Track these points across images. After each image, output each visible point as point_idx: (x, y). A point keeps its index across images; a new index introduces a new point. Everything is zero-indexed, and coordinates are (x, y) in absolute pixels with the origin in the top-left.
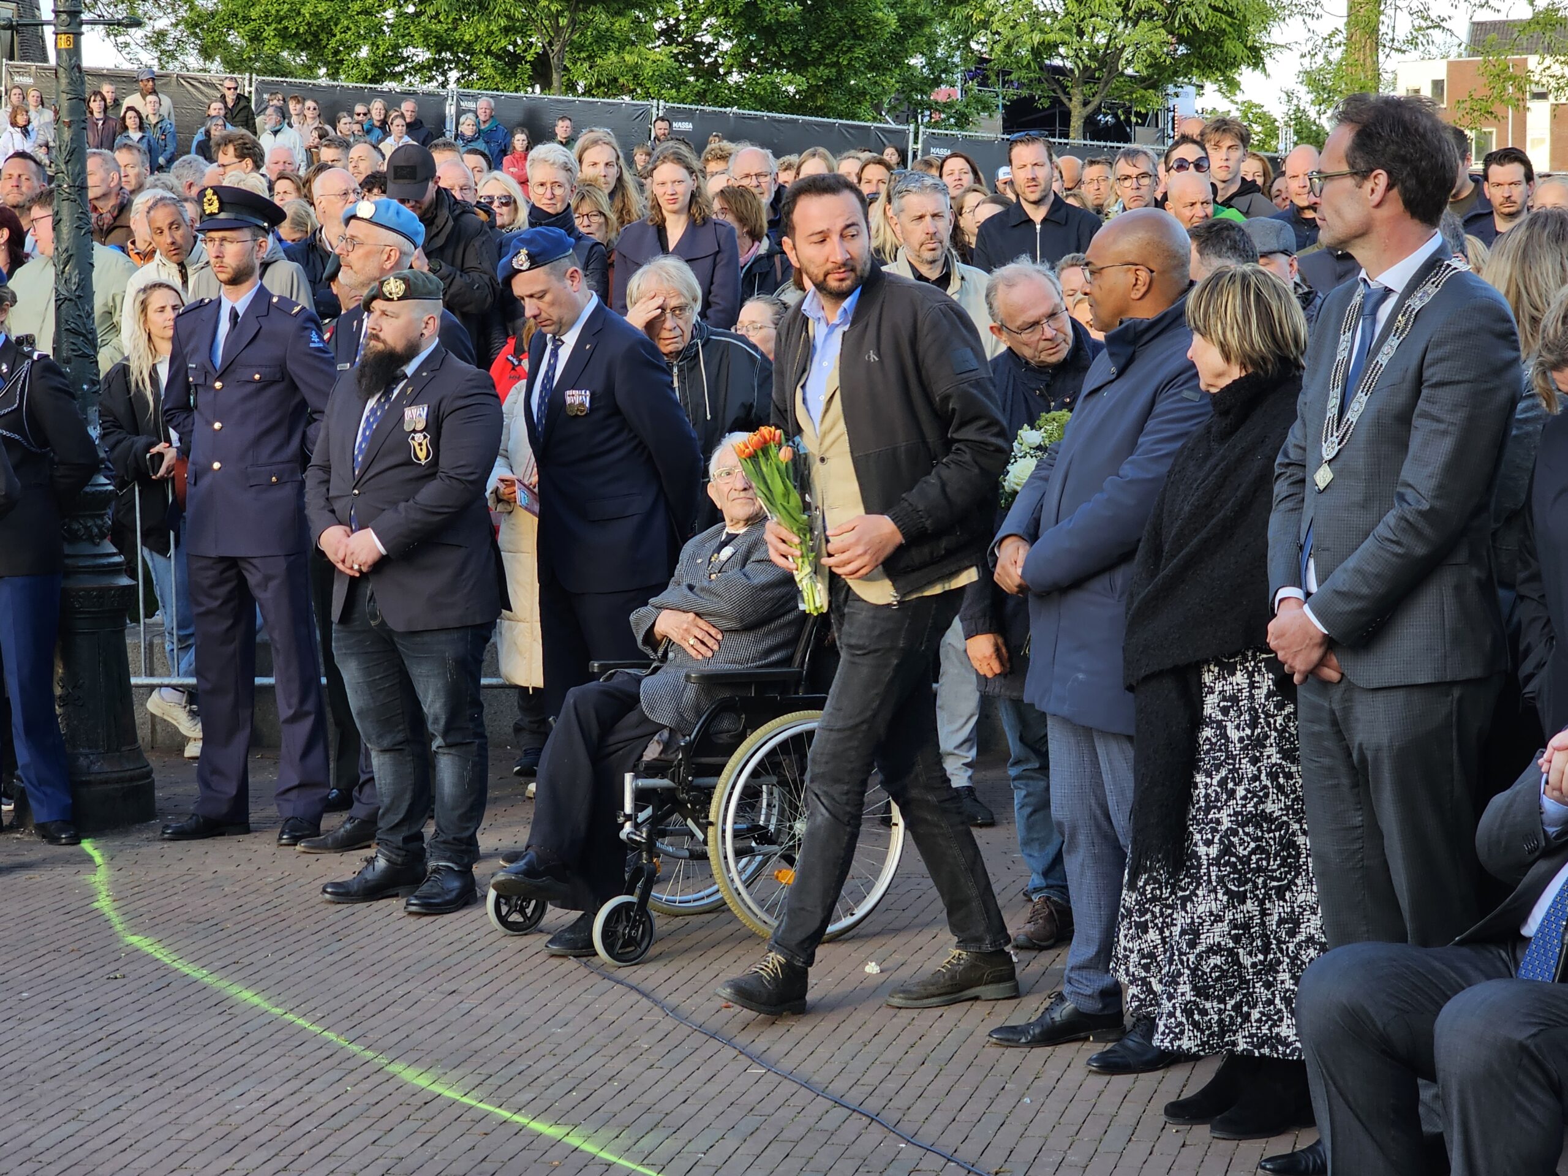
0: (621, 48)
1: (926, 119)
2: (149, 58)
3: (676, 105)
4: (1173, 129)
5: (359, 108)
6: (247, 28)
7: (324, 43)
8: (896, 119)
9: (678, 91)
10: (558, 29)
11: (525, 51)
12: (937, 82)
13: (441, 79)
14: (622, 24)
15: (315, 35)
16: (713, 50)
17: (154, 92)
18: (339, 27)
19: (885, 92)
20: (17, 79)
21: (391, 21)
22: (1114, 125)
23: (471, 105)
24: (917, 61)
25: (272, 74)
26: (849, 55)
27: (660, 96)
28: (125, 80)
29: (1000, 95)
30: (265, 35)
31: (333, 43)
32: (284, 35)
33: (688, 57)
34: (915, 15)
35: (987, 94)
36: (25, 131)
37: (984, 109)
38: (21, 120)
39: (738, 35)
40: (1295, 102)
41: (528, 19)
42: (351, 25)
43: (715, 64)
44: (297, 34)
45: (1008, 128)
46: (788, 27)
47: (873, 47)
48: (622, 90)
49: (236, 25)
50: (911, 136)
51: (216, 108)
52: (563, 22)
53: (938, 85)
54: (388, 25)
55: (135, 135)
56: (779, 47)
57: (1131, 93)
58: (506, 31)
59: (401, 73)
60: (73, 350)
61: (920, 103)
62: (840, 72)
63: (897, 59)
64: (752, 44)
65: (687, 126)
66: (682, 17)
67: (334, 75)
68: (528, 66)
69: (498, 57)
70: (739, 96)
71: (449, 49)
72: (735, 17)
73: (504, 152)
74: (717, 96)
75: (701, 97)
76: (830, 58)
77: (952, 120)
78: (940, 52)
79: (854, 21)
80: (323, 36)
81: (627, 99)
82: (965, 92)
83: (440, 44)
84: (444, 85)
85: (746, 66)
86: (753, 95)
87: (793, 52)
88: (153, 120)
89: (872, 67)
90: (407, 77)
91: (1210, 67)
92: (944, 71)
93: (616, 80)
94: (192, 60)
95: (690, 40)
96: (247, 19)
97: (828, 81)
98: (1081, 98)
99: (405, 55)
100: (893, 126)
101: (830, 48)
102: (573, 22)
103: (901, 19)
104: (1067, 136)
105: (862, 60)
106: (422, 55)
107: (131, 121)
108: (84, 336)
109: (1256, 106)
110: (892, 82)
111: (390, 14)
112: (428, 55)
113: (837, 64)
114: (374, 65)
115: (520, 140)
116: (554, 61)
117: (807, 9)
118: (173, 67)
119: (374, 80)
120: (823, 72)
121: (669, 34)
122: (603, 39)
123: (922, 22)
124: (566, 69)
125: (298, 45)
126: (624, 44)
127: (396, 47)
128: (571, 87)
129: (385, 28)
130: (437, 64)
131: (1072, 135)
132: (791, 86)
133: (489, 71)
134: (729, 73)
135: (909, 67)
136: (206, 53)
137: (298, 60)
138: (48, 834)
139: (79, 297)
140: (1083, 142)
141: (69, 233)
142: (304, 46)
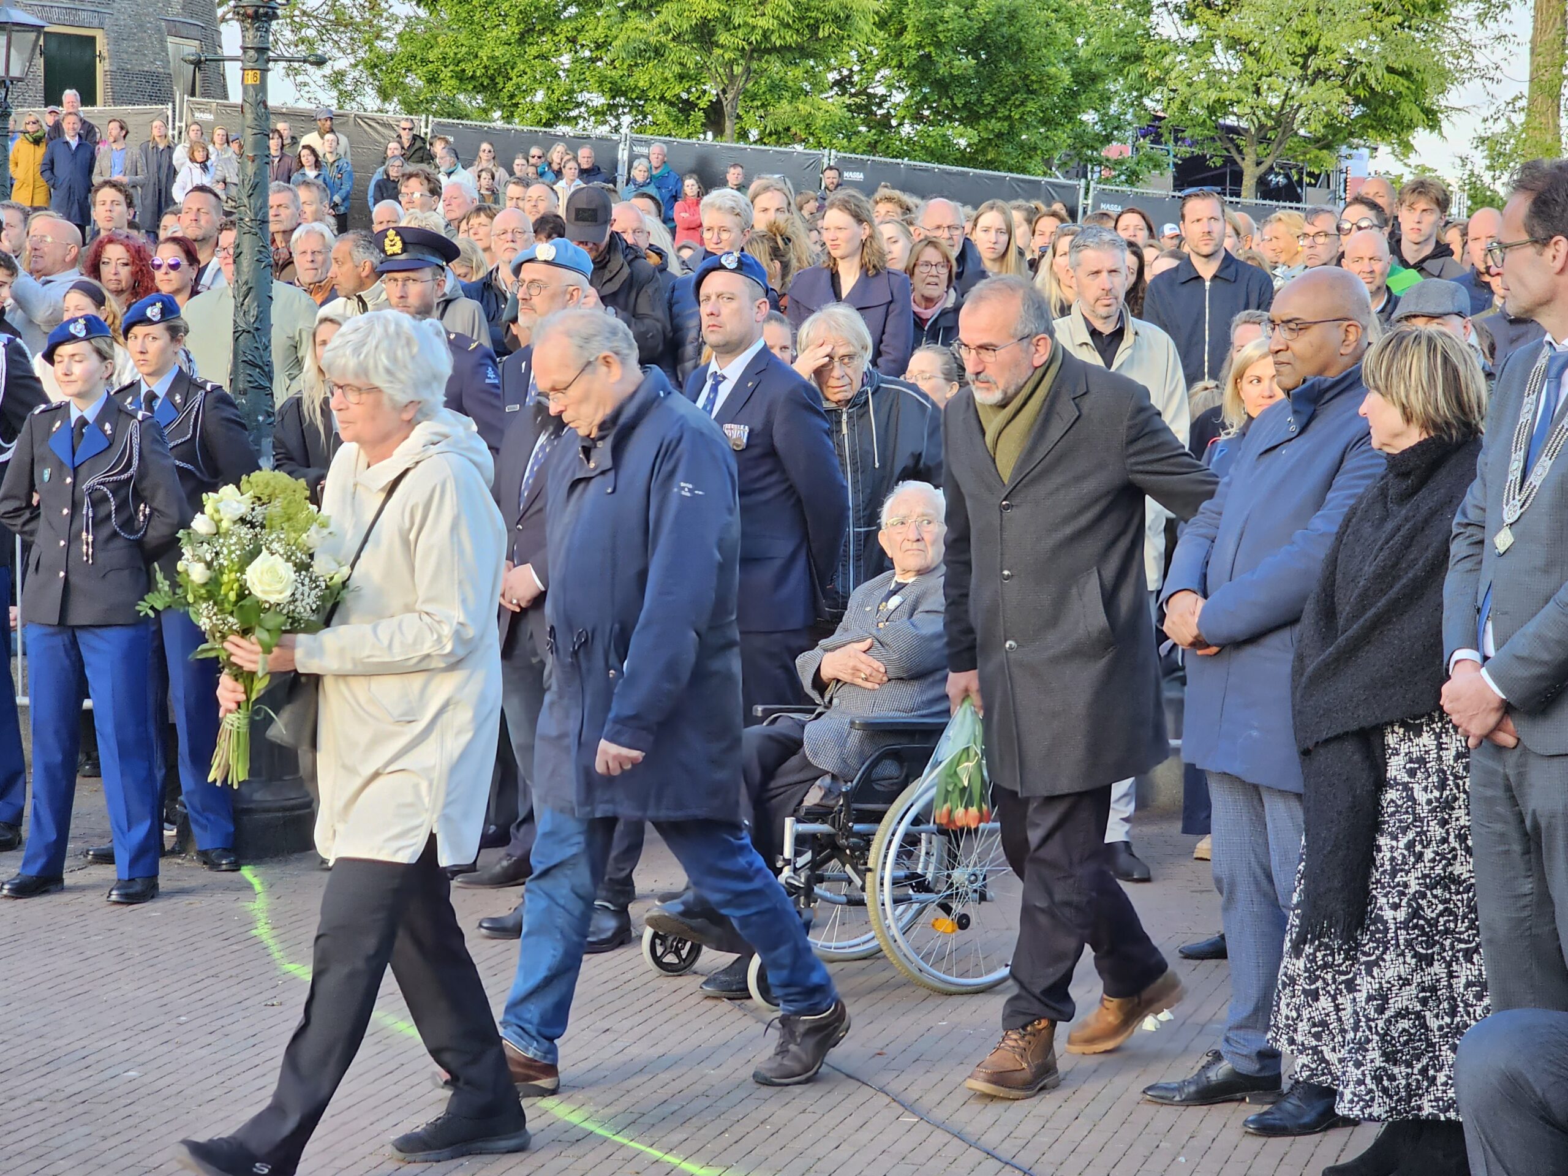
0: (795, 97)
1: (1096, 176)
2: (329, 99)
3: (848, 155)
4: (1345, 191)
5: (535, 151)
6: (425, 69)
7: (500, 86)
8: (1066, 174)
9: (849, 140)
10: (732, 77)
11: (699, 98)
12: (1108, 139)
13: (614, 123)
14: (794, 74)
15: (492, 79)
16: (886, 101)
17: (332, 131)
18: (515, 70)
19: (1056, 147)
20: (198, 115)
21: (566, 67)
22: (1285, 186)
23: (644, 150)
24: (1089, 117)
25: (449, 116)
26: (1022, 109)
27: (832, 146)
28: (304, 120)
29: (1172, 153)
30: (442, 76)
31: (510, 86)
32: (461, 76)
33: (859, 108)
34: (1090, 71)
35: (1158, 151)
36: (204, 167)
37: (1156, 166)
38: (199, 156)
39: (912, 87)
40: (1469, 167)
41: (701, 68)
42: (527, 70)
43: (888, 116)
44: (473, 77)
45: (1179, 184)
46: (961, 81)
47: (1046, 102)
48: (794, 139)
49: (414, 67)
50: (1082, 192)
51: (393, 147)
52: (738, 70)
53: (1109, 142)
54: (564, 70)
55: (311, 173)
56: (952, 99)
57: (1305, 154)
58: (681, 77)
59: (575, 118)
60: (250, 382)
61: (1090, 160)
62: (1011, 127)
63: (1070, 114)
64: (925, 99)
65: (858, 176)
66: (856, 68)
67: (508, 118)
68: (701, 113)
69: (672, 104)
70: (910, 148)
71: (624, 94)
72: (909, 69)
73: (675, 198)
74: (888, 147)
75: (872, 148)
76: (1002, 112)
77: (1123, 177)
78: (1113, 109)
79: (1027, 76)
80: (500, 80)
81: (799, 148)
82: (1136, 149)
83: (616, 91)
84: (616, 129)
85: (918, 118)
86: (924, 147)
87: (965, 105)
88: (330, 158)
89: (1046, 122)
90: (581, 121)
91: (1386, 129)
92: (1116, 128)
93: (788, 129)
94: (370, 101)
95: (863, 92)
96: (425, 61)
97: (1000, 135)
98: (1254, 157)
99: (580, 100)
100: (1062, 180)
101: (1003, 102)
102: (748, 70)
103: (1075, 75)
104: (1238, 195)
105: (1035, 114)
106: (598, 100)
107: (307, 158)
108: (260, 367)
109: (1429, 170)
110: (1063, 136)
111: (566, 59)
112: (602, 101)
113: (1009, 118)
114: (548, 109)
115: (690, 185)
116: (727, 109)
117: (982, 64)
118: (351, 108)
119: (548, 124)
120: (995, 125)
121: (841, 84)
122: (777, 88)
123: (1094, 78)
124: (739, 117)
125: (475, 87)
126: (798, 94)
127: (571, 92)
128: (743, 135)
129: (561, 73)
130: (612, 107)
131: (1243, 194)
132: (962, 138)
133: (662, 118)
134: (901, 124)
135: (1082, 123)
136: (384, 95)
137: (474, 103)
138: (208, 860)
139: (257, 329)
140: (1255, 201)
141: (250, 265)
142: (481, 88)
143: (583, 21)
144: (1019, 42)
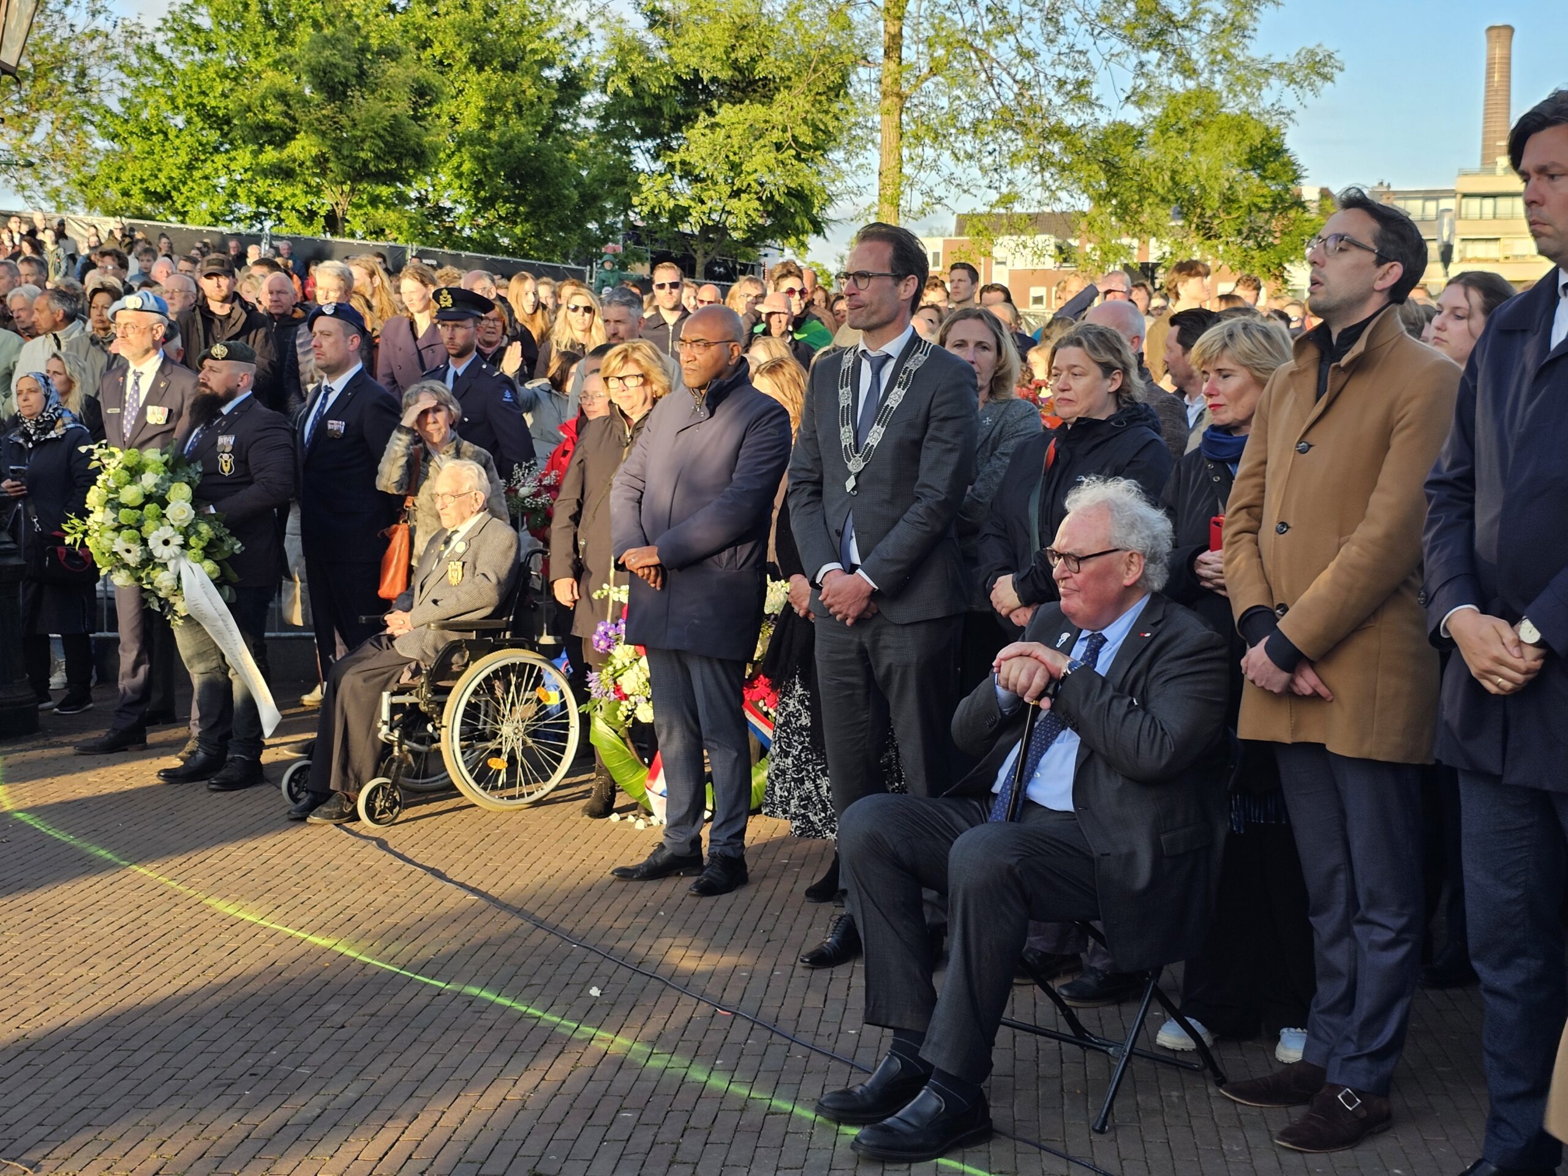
0: (387, 208)
3: (427, 248)
6: (119, 186)
8: (577, 263)
9: (427, 239)
11: (319, 208)
13: (259, 226)
14: (389, 192)
16: (452, 212)
18: (186, 187)
19: (570, 245)
21: (223, 185)
24: (592, 226)
25: (138, 218)
27: (413, 242)
29: (650, 251)
30: (132, 192)
31: (182, 199)
32: (146, 191)
33: (433, 217)
34: (591, 193)
37: (639, 260)
39: (470, 202)
41: (322, 187)
42: (195, 187)
43: (453, 222)
44: (155, 192)
46: (504, 199)
47: (562, 214)
48: (388, 237)
50: (590, 275)
53: (606, 243)
54: (222, 188)
58: (306, 194)
59: (231, 221)
61: (594, 254)
62: (540, 231)
63: (580, 224)
64: (478, 211)
66: (430, 189)
67: (182, 221)
68: (322, 219)
69: (300, 212)
70: (470, 244)
71: (265, 205)
72: (467, 190)
74: (455, 244)
75: (443, 244)
76: (533, 221)
78: (608, 220)
79: (550, 196)
80: (174, 194)
81: (391, 243)
82: (625, 247)
83: (259, 202)
84: (262, 230)
86: (479, 243)
87: (507, 215)
89: (563, 228)
90: (235, 223)
92: (610, 233)
93: (383, 230)
94: (80, 209)
95: (436, 205)
96: (119, 181)
99: (234, 208)
100: (575, 267)
101: (533, 213)
102: (353, 190)
103: (582, 196)
105: (555, 222)
106: (246, 209)
110: (575, 239)
111: (223, 181)
112: (250, 209)
113: (537, 225)
114: (212, 214)
116: (340, 216)
119: (211, 225)
121: (421, 200)
122: (375, 202)
123: (595, 198)
124: (348, 222)
125: (156, 199)
126: (390, 206)
127: (228, 203)
128: (354, 234)
129: (219, 189)
130: (258, 215)
132: (507, 239)
133: (295, 222)
135: (587, 229)
142: (161, 200)
143: (233, 154)
144: (543, 172)
